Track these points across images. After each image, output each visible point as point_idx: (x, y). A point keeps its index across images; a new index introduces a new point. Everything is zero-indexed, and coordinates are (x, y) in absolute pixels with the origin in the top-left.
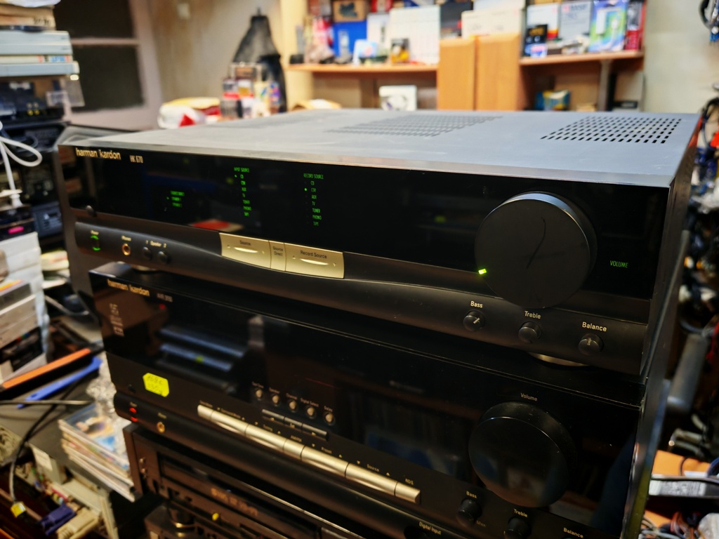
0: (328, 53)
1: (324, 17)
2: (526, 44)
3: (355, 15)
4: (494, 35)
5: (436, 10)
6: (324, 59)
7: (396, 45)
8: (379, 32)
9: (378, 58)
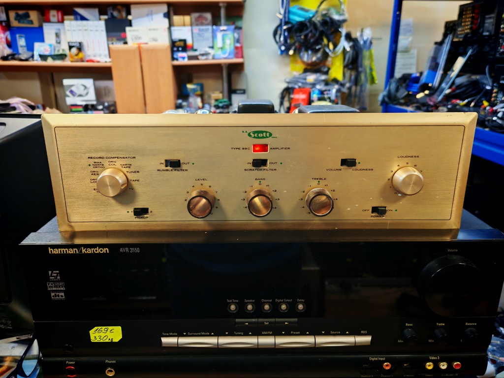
0: (7, 51)
2: (173, 52)
3: (32, 22)
4: (152, 44)
5: (102, 23)
6: (6, 55)
7: (73, 47)
8: (54, 36)
9: (57, 55)
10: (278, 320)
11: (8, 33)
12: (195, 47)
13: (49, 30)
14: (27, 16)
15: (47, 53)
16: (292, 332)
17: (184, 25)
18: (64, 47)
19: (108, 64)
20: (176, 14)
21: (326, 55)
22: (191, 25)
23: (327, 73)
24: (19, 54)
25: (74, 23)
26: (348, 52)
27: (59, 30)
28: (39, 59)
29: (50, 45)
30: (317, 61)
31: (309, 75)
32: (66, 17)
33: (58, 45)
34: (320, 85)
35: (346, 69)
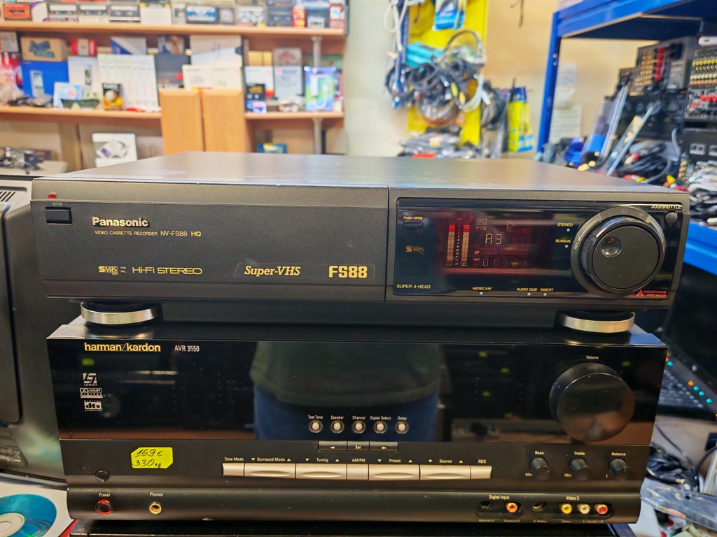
0: (17, 93)
1: (10, 54)
2: (246, 100)
3: (53, 55)
4: (218, 89)
5: (150, 59)
6: (15, 99)
7: (109, 89)
8: (83, 75)
9: (86, 101)
10: (373, 443)
11: (19, 69)
12: (277, 95)
13: (76, 67)
14: (47, 46)
15: (72, 98)
16: (390, 460)
17: (263, 64)
18: (96, 91)
19: (157, 115)
20: (252, 48)
21: (456, 111)
22: (273, 64)
23: (457, 134)
24: (33, 98)
25: (111, 57)
26: (486, 106)
27: (90, 66)
28: (61, 105)
29: (77, 87)
30: (445, 118)
31: (432, 137)
32: (100, 49)
33: (88, 87)
34: (448, 150)
35: (484, 130)
